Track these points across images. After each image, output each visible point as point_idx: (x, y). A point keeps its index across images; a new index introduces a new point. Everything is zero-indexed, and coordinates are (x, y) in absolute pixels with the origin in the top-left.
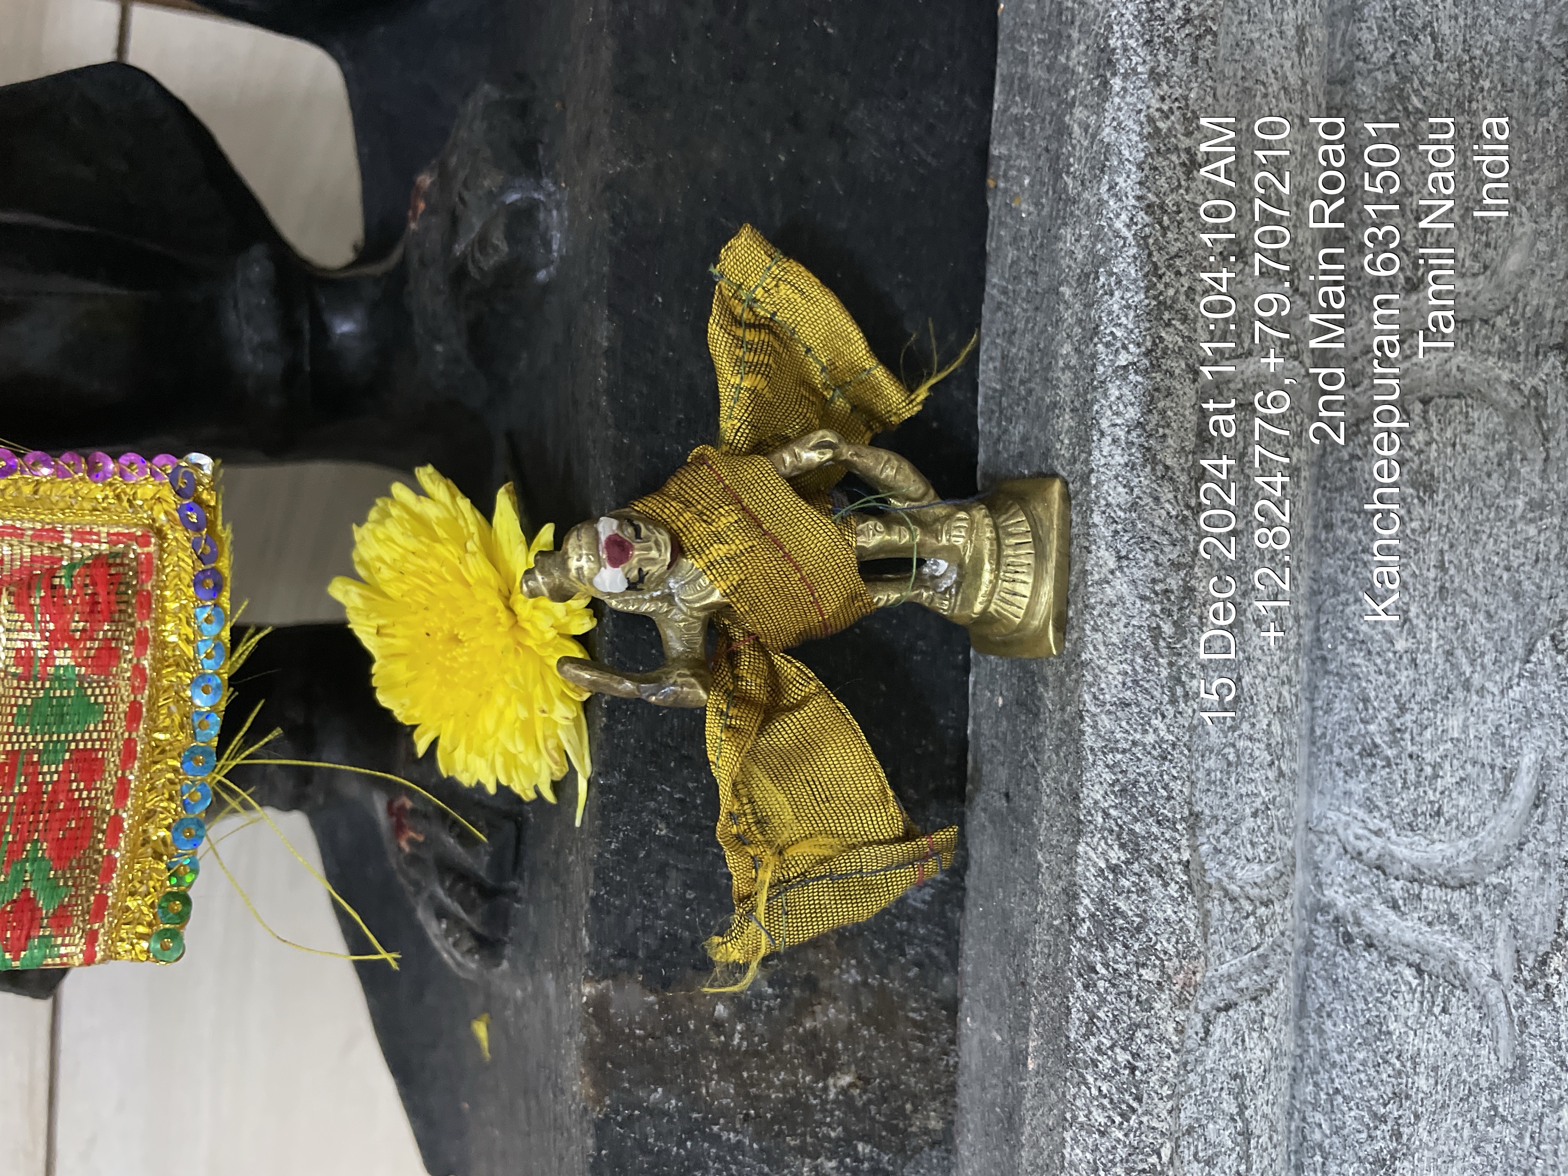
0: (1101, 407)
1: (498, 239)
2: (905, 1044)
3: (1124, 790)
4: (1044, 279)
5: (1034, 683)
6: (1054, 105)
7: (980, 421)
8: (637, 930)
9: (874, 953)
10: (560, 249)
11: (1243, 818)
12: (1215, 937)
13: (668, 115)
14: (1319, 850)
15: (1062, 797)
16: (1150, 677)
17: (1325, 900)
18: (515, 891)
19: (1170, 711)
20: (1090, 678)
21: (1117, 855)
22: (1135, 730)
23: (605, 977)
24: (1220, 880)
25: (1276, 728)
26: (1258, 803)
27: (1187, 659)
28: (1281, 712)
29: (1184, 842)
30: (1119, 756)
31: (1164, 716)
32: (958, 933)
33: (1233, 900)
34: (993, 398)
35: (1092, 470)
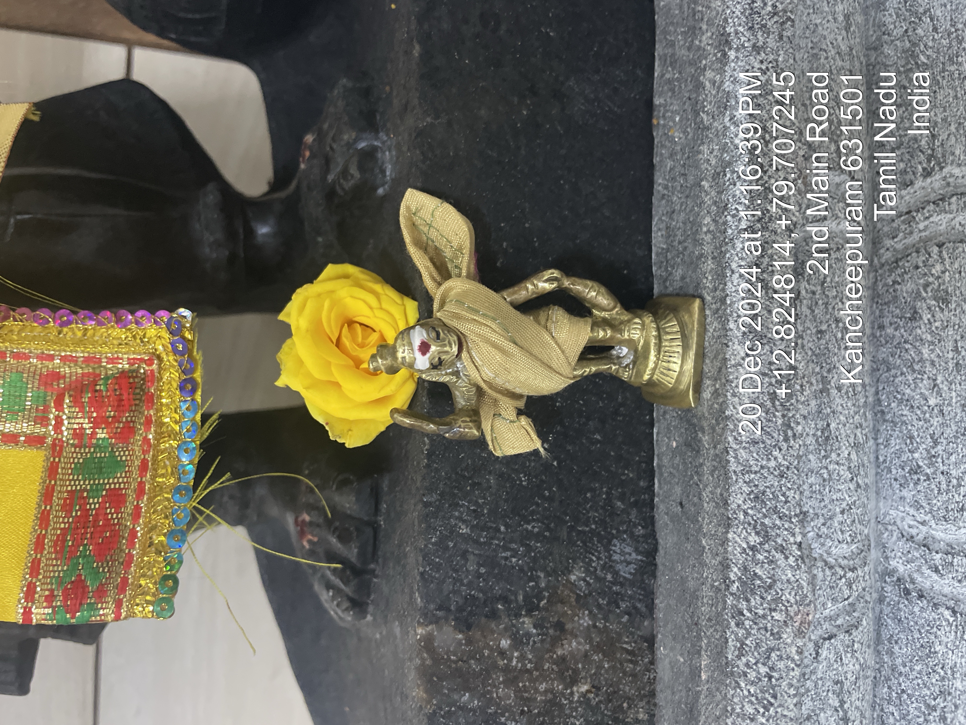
0: (732, 255)
1: (354, 171)
2: (621, 664)
3: (757, 497)
4: (691, 178)
5: (696, 431)
6: (693, 71)
7: (654, 269)
8: (450, 593)
9: (599, 606)
10: (391, 174)
11: (834, 515)
12: (820, 592)
13: (454, 90)
14: (885, 535)
15: (716, 503)
16: (770, 424)
17: (891, 568)
18: (373, 571)
19: (784, 446)
20: (732, 427)
21: (754, 539)
22: (762, 459)
23: (431, 623)
24: (821, 555)
25: (854, 456)
26: (844, 505)
27: (794, 412)
28: (856, 446)
29: (797, 530)
30: (753, 476)
31: (780, 450)
32: (653, 593)
33: (831, 568)
34: (661, 253)
35: (727, 295)
